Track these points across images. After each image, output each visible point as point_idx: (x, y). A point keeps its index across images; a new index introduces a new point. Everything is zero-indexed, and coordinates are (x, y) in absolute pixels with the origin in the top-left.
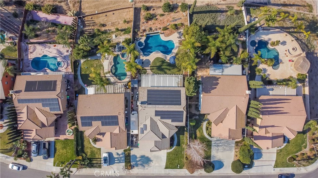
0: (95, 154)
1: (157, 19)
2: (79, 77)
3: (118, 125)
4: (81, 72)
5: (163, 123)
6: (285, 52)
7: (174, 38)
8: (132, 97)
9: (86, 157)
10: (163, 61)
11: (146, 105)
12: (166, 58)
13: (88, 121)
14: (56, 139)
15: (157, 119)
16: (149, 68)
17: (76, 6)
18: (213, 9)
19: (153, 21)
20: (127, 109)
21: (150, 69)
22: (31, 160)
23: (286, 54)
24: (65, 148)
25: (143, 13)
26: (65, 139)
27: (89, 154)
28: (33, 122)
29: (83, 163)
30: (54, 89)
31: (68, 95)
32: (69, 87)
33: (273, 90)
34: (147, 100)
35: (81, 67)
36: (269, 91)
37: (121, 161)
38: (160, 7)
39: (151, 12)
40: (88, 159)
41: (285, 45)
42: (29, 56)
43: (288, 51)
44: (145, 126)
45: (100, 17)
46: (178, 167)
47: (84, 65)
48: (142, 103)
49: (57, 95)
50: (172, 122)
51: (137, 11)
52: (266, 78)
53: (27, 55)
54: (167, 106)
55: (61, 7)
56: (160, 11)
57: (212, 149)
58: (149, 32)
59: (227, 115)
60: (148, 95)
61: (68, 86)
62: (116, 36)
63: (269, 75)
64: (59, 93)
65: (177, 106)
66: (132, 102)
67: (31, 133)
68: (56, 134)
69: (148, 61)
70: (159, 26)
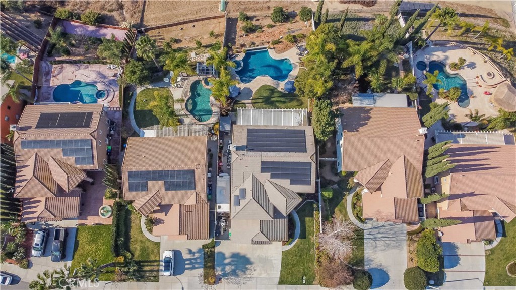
0: (148, 254)
1: (262, 31)
2: (132, 116)
3: (195, 189)
4: (135, 108)
6: (477, 80)
7: (292, 55)
8: (221, 148)
9: (131, 259)
10: (273, 90)
11: (245, 152)
12: (278, 85)
13: (141, 180)
14: (80, 225)
15: (265, 178)
16: (250, 101)
17: (135, 16)
18: (352, 17)
19: (256, 34)
20: (210, 169)
21: (252, 103)
22: (29, 266)
23: (477, 83)
24: (94, 241)
25: (241, 24)
26: (97, 225)
27: (137, 253)
28: (42, 183)
29: (126, 269)
30: (87, 125)
31: (109, 145)
32: (112, 132)
33: (463, 136)
34: (247, 143)
35: (135, 100)
36: (458, 139)
37: (196, 266)
40: (136, 262)
41: (473, 68)
42: (51, 82)
43: (480, 77)
44: (243, 191)
45: (172, 31)
46: (304, 282)
47: (141, 97)
48: (238, 148)
49: (90, 134)
50: (291, 184)
51: (231, 23)
52: (450, 120)
53: (48, 81)
55: (112, 16)
57: (365, 245)
58: (250, 46)
59: (390, 174)
60: (248, 136)
61: (110, 130)
62: (196, 54)
63: (453, 116)
64: (95, 131)
65: (301, 154)
66: (220, 158)
67: (36, 207)
68: (80, 214)
69: (249, 91)
70: (266, 39)
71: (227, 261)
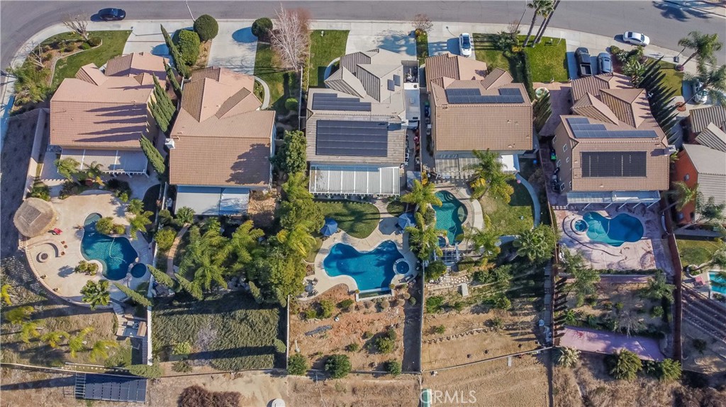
0: (487, 56)
1: (364, 336)
2: (535, 198)
3: (445, 91)
4: (533, 208)
5: (353, 92)
6: (65, 250)
8: (417, 155)
9: (505, 52)
10: (351, 231)
12: (344, 238)
14: (567, 82)
15: (366, 98)
16: (382, 216)
17: (561, 380)
18: (225, 361)
19: (374, 332)
20: (428, 134)
21: (379, 213)
22: (610, 50)
23: (66, 247)
24: (549, 68)
25: (396, 355)
26: (549, 82)
27: (499, 57)
28: (618, 99)
29: (508, 41)
30: (585, 155)
31: (554, 161)
32: (555, 177)
33: (111, 167)
34: (387, 134)
35: (534, 219)
36: (119, 164)
37: (436, 45)
38: (354, 372)
39: (377, 359)
40: (499, 48)
41: (64, 268)
42: (651, 245)
43: (60, 252)
44: (390, 87)
45: (502, 348)
46: (322, 32)
47: (528, 223)
48: (398, 127)
49: (578, 142)
50: (336, 94)
51: (412, 363)
52: (119, 196)
53: (655, 247)
54: (346, 119)
56: (357, 359)
57: (254, 62)
58: (383, 299)
59: (220, 106)
61: (558, 179)
62: (460, 291)
63: (113, 203)
64: (573, 148)
65: (324, 119)
67: (618, 86)
68: (569, 91)
69: (384, 230)
70: (359, 315)
71: (404, 48)
